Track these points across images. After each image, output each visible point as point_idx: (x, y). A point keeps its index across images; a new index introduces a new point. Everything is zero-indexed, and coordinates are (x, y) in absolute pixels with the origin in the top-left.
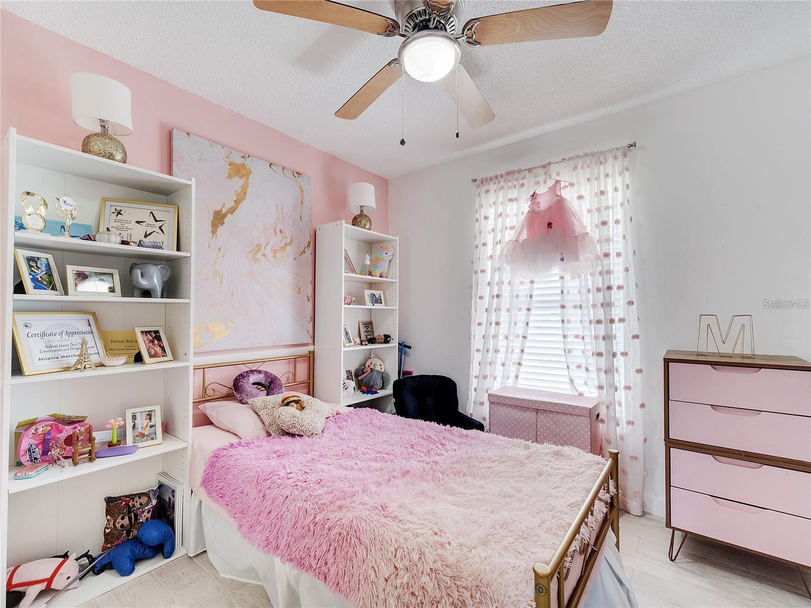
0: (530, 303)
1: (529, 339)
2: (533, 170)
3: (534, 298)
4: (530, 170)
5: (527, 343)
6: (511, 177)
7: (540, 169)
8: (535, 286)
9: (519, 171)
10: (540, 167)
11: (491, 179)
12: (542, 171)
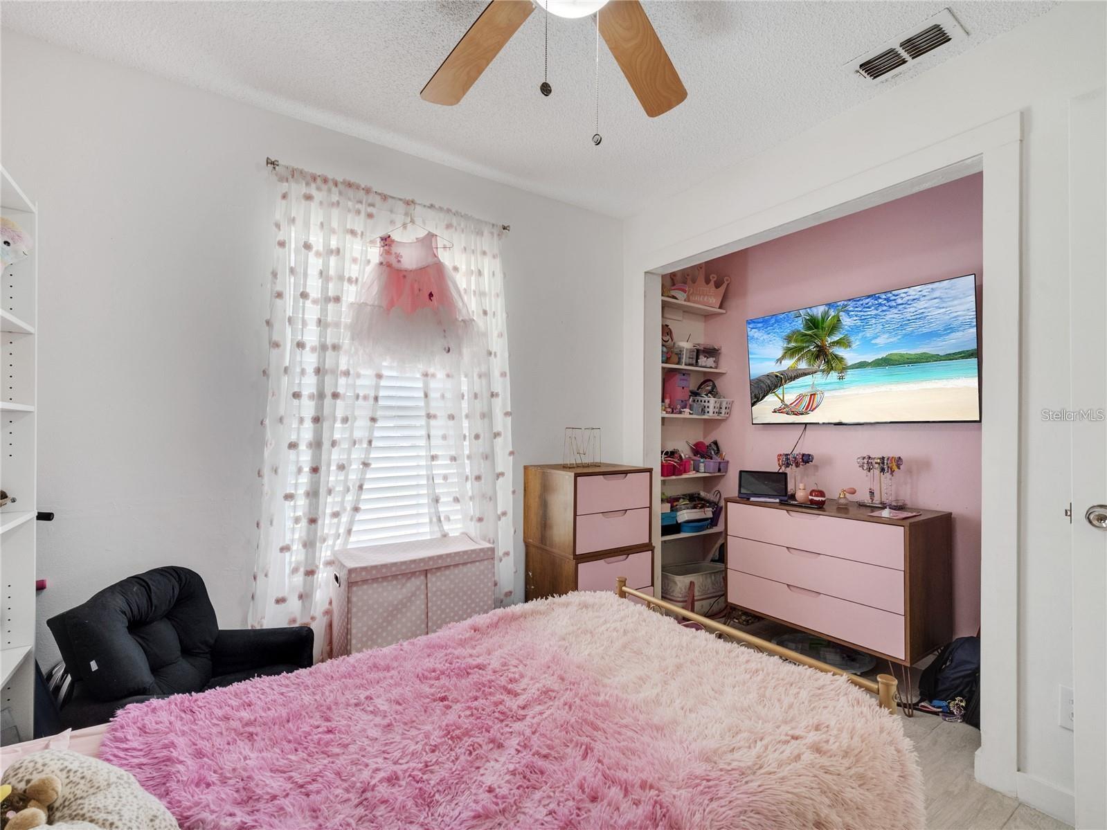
0: (374, 410)
1: (373, 466)
2: (390, 200)
3: (381, 402)
4: (385, 198)
5: (368, 473)
6: (351, 193)
7: (401, 202)
8: (383, 383)
9: (368, 191)
10: (400, 200)
11: (315, 179)
12: (401, 207)
